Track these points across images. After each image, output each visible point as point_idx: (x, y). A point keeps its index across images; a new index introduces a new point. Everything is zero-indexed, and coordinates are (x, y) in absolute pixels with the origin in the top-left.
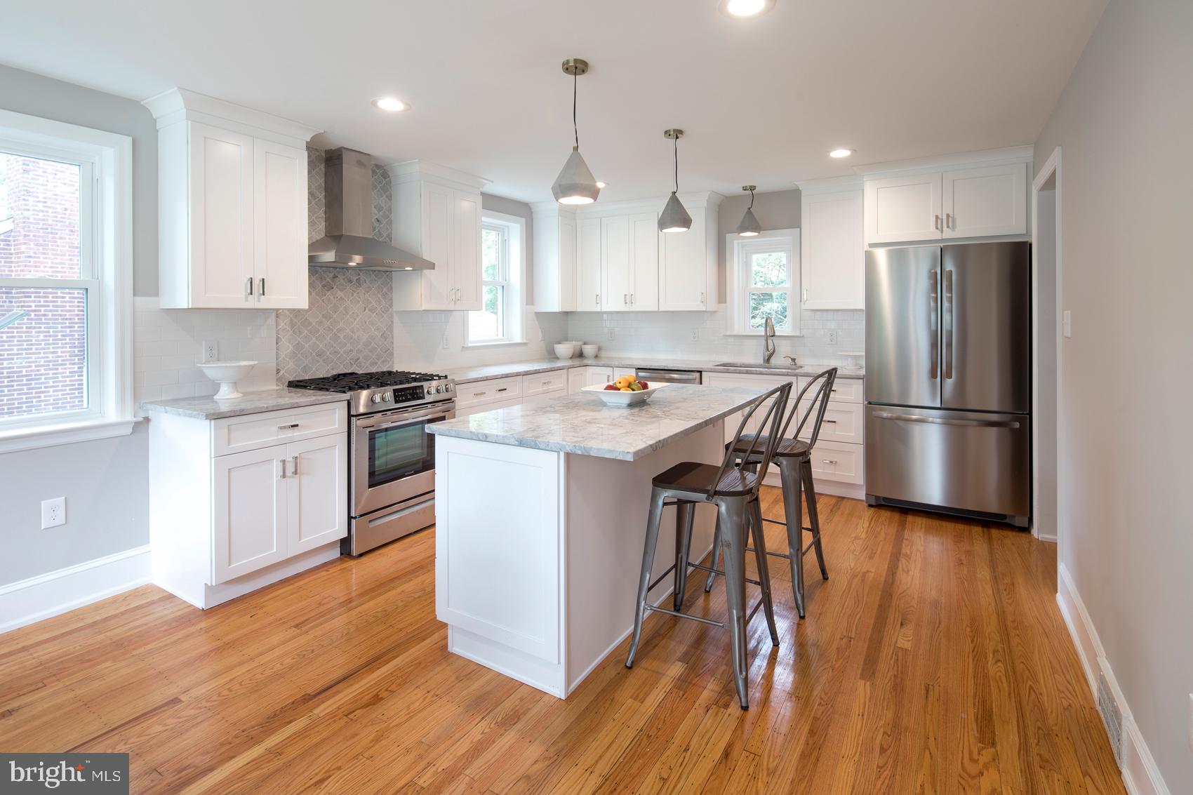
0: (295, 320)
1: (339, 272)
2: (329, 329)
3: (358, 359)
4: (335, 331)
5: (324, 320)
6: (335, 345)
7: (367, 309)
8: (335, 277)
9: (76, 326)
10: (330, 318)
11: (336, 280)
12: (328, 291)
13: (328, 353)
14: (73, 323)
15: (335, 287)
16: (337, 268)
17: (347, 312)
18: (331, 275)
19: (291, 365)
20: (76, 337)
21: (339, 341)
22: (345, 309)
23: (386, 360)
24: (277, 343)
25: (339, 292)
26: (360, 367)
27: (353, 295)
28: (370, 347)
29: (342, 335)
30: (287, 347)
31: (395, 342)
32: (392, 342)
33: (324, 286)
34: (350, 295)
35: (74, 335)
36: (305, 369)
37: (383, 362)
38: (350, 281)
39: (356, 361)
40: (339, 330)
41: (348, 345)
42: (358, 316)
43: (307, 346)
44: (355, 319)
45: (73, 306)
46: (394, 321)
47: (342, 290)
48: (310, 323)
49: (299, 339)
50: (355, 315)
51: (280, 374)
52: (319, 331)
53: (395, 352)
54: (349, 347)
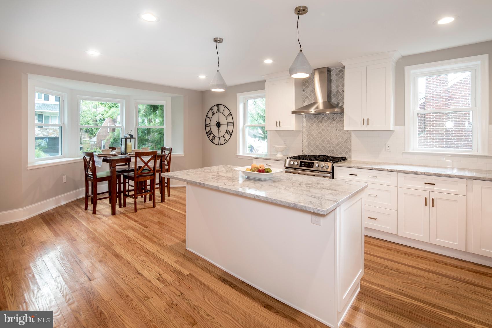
0: (308, 134)
1: (325, 116)
2: (321, 138)
3: (333, 150)
4: (323, 138)
5: (318, 134)
6: (323, 144)
7: (337, 130)
8: (323, 118)
9: (444, 136)
10: (321, 134)
11: (324, 119)
12: (320, 123)
13: (320, 147)
14: (443, 135)
15: (323, 122)
16: (324, 114)
17: (328, 131)
18: (322, 117)
19: (307, 149)
20: (444, 140)
21: (325, 142)
22: (327, 130)
23: (347, 153)
24: (302, 142)
25: (325, 124)
26: (334, 154)
27: (331, 124)
28: (338, 146)
29: (326, 140)
30: (306, 143)
31: (352, 145)
32: (351, 145)
33: (319, 122)
34: (330, 124)
35: (443, 140)
36: (312, 151)
37: (346, 153)
38: (330, 119)
39: (332, 151)
40: (325, 138)
41: (328, 144)
42: (333, 133)
43: (312, 143)
44: (332, 134)
45: (443, 128)
46: (352, 136)
47: (326, 123)
48: (313, 135)
49: (309, 141)
50: (332, 133)
51: (303, 152)
52: (316, 138)
53: (352, 149)
54: (329, 145)
